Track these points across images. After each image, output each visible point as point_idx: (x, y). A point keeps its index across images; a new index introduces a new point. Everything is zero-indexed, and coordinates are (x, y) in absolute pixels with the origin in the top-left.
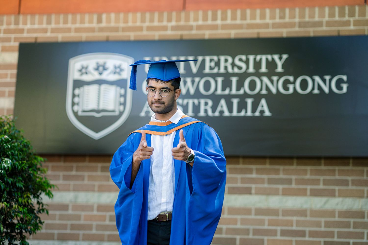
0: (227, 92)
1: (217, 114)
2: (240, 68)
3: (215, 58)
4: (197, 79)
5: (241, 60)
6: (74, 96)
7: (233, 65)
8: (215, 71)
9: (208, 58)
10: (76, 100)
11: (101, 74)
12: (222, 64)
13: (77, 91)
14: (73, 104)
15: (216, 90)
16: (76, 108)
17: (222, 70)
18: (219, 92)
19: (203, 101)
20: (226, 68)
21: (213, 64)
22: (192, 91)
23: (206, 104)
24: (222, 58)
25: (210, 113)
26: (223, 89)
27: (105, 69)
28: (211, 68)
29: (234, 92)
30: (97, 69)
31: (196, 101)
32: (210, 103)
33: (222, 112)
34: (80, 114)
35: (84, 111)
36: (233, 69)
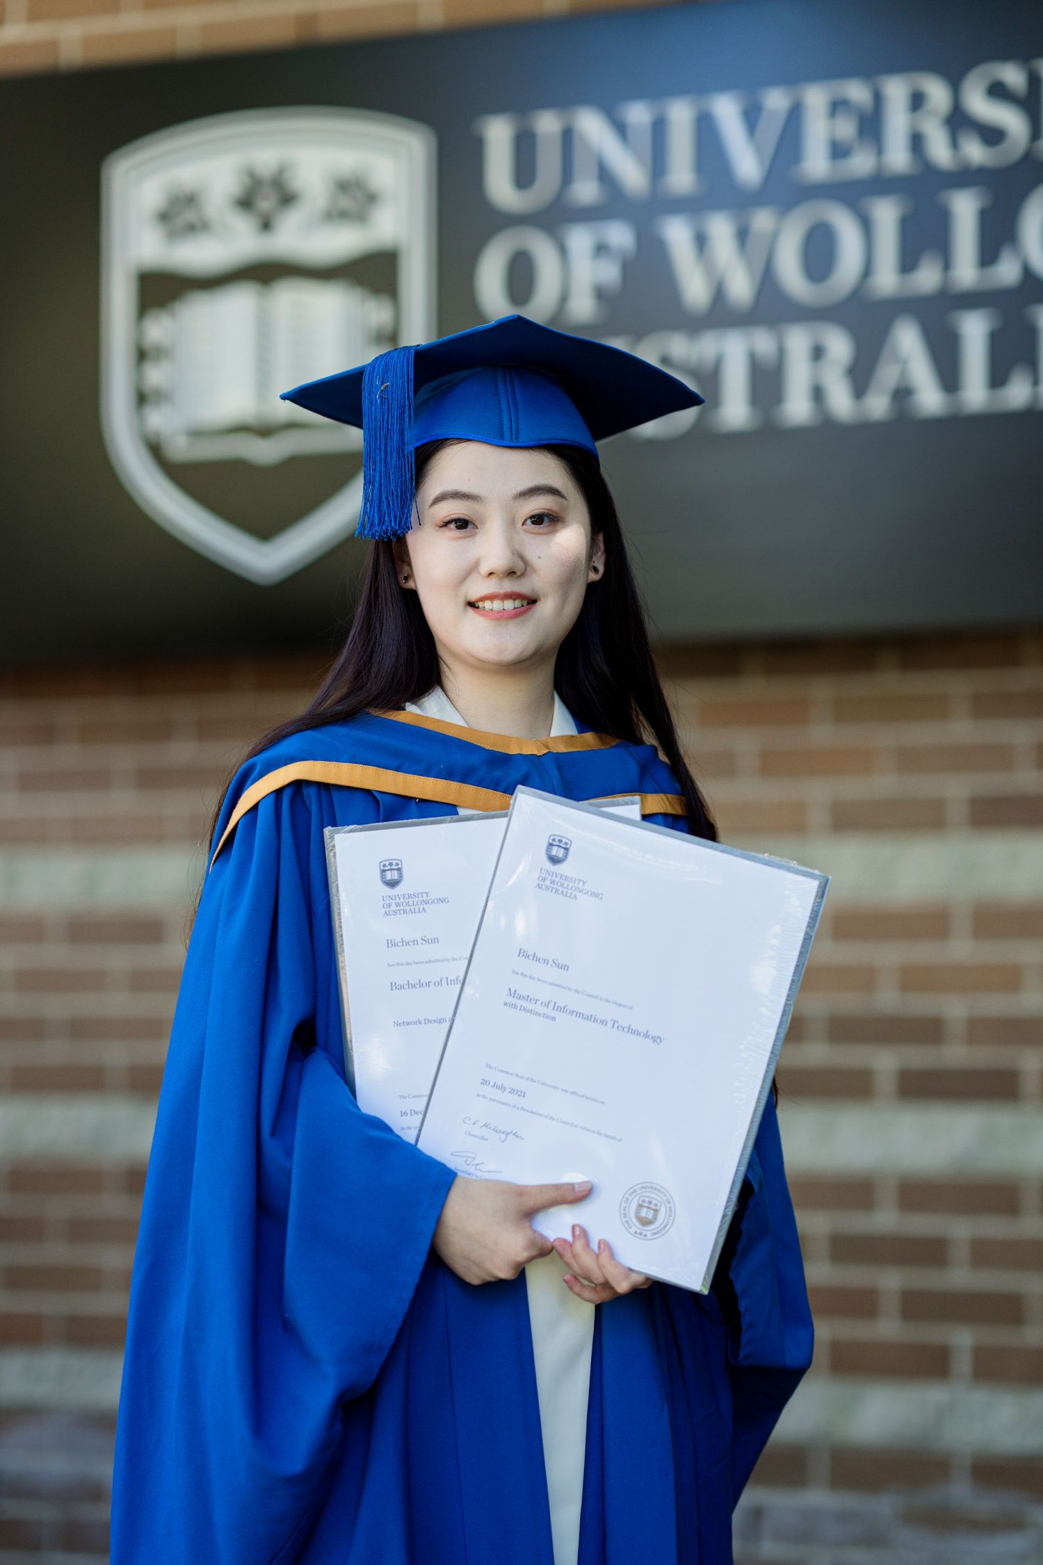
0: (927, 278)
1: (878, 405)
2: (992, 135)
3: (857, 92)
4: (763, 220)
5: (997, 91)
6: (142, 355)
7: (958, 121)
8: (861, 163)
9: (816, 98)
10: (155, 376)
11: (266, 225)
12: (897, 123)
13: (158, 329)
14: (142, 398)
15: (868, 270)
16: (158, 420)
17: (898, 158)
18: (887, 280)
19: (798, 341)
20: (917, 142)
21: (846, 129)
22: (741, 287)
23: (818, 353)
24: (896, 90)
25: (841, 402)
26: (908, 264)
27: (287, 199)
28: (838, 151)
29: (966, 272)
30: (245, 203)
31: (763, 342)
32: (839, 346)
33: (903, 394)
34: (181, 448)
35: (198, 434)
36: (955, 144)
